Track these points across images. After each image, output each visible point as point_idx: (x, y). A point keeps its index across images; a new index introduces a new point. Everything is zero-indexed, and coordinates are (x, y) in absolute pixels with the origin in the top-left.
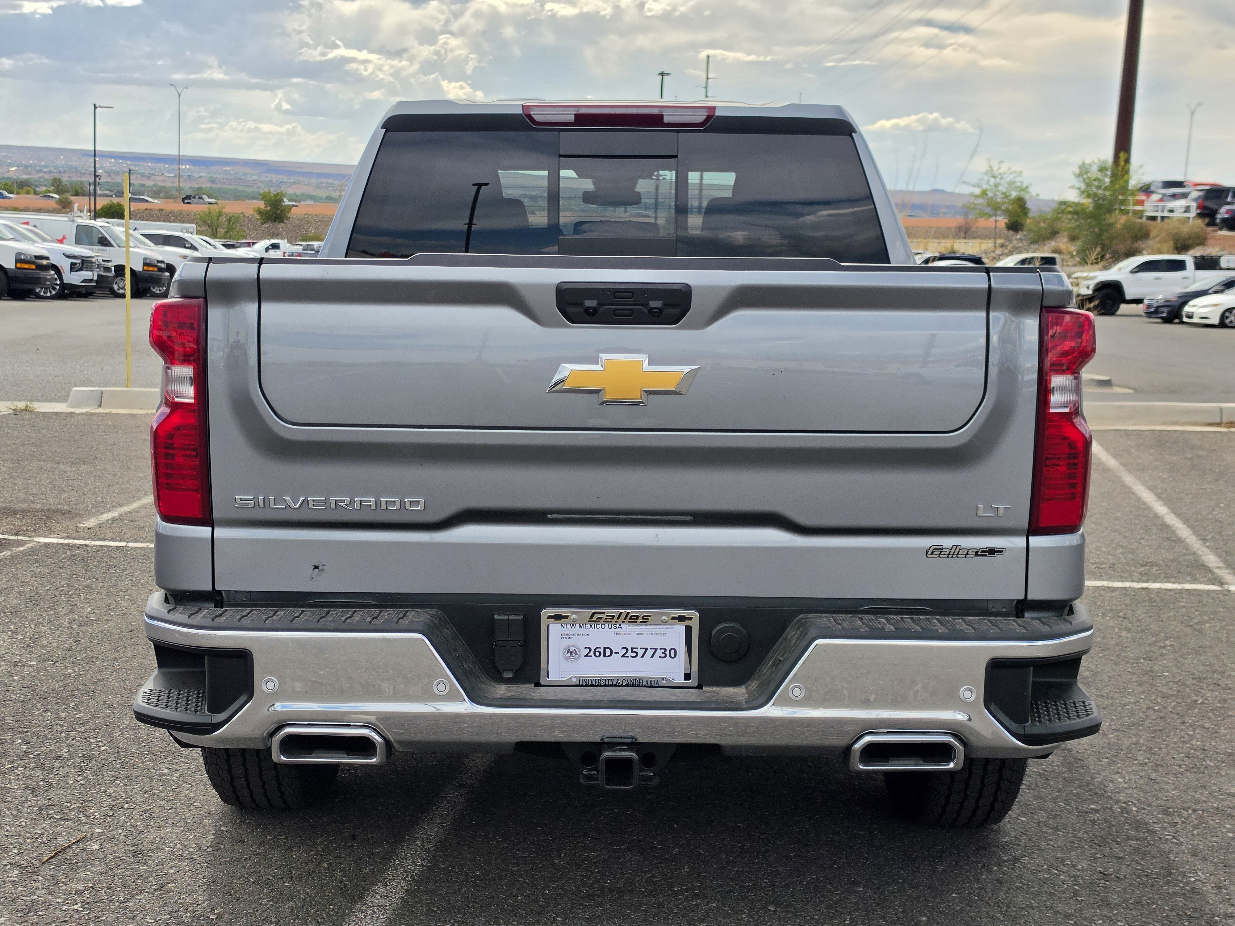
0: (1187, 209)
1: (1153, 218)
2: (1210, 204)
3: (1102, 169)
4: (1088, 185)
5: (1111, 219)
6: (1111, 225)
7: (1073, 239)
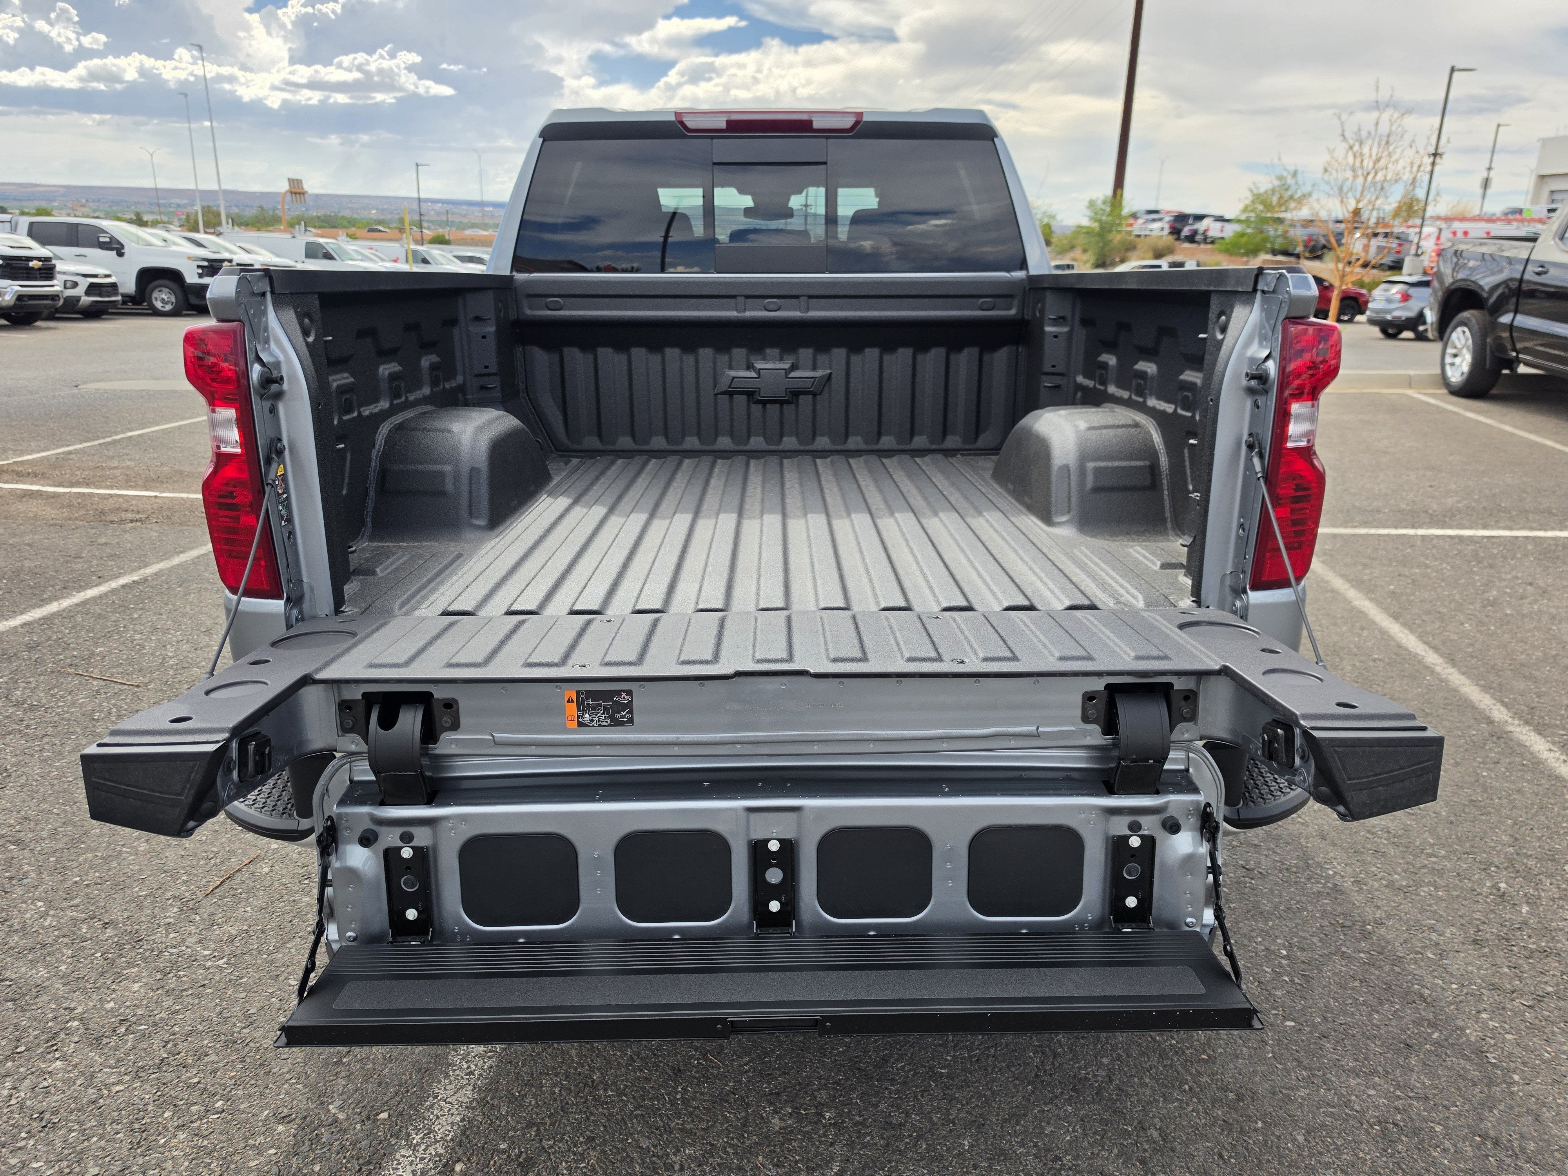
0: (1162, 229)
1: (1139, 236)
2: (1178, 226)
3: (1104, 203)
4: (1096, 213)
5: (1110, 237)
6: (1111, 241)
7: (1085, 251)
